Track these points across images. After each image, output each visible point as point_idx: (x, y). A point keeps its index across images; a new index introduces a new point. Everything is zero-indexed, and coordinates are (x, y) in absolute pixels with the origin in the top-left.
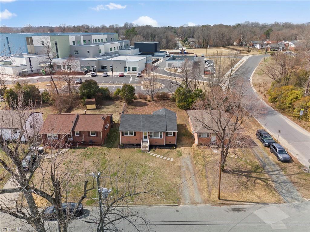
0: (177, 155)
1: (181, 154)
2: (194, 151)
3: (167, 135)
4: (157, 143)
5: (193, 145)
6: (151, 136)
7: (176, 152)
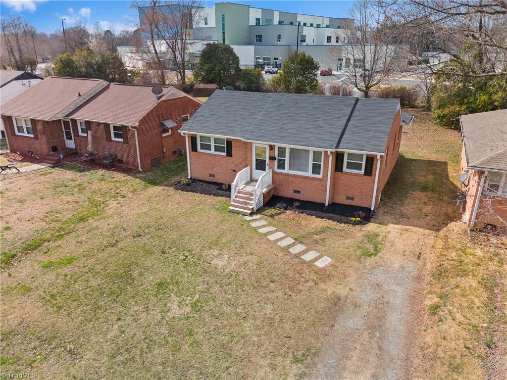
0: (359, 248)
1: (376, 248)
2: (447, 247)
3: (338, 167)
4: (299, 192)
5: (452, 225)
6: (281, 165)
7: (359, 235)
